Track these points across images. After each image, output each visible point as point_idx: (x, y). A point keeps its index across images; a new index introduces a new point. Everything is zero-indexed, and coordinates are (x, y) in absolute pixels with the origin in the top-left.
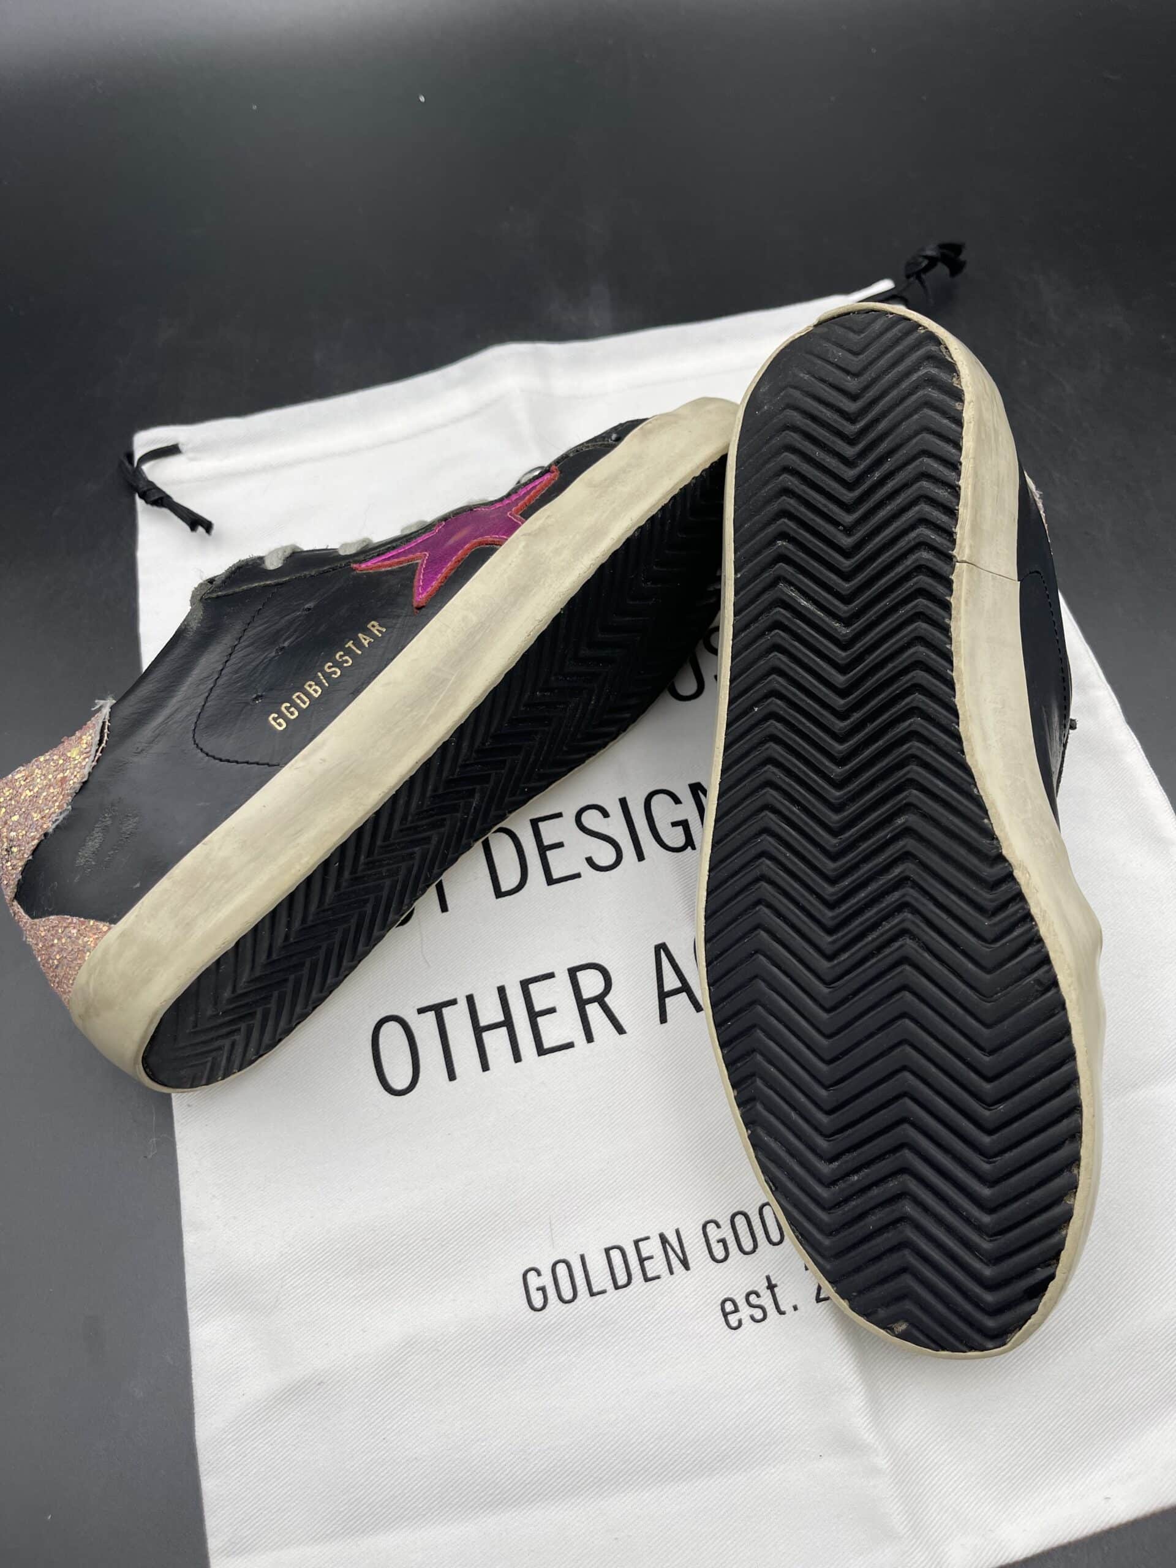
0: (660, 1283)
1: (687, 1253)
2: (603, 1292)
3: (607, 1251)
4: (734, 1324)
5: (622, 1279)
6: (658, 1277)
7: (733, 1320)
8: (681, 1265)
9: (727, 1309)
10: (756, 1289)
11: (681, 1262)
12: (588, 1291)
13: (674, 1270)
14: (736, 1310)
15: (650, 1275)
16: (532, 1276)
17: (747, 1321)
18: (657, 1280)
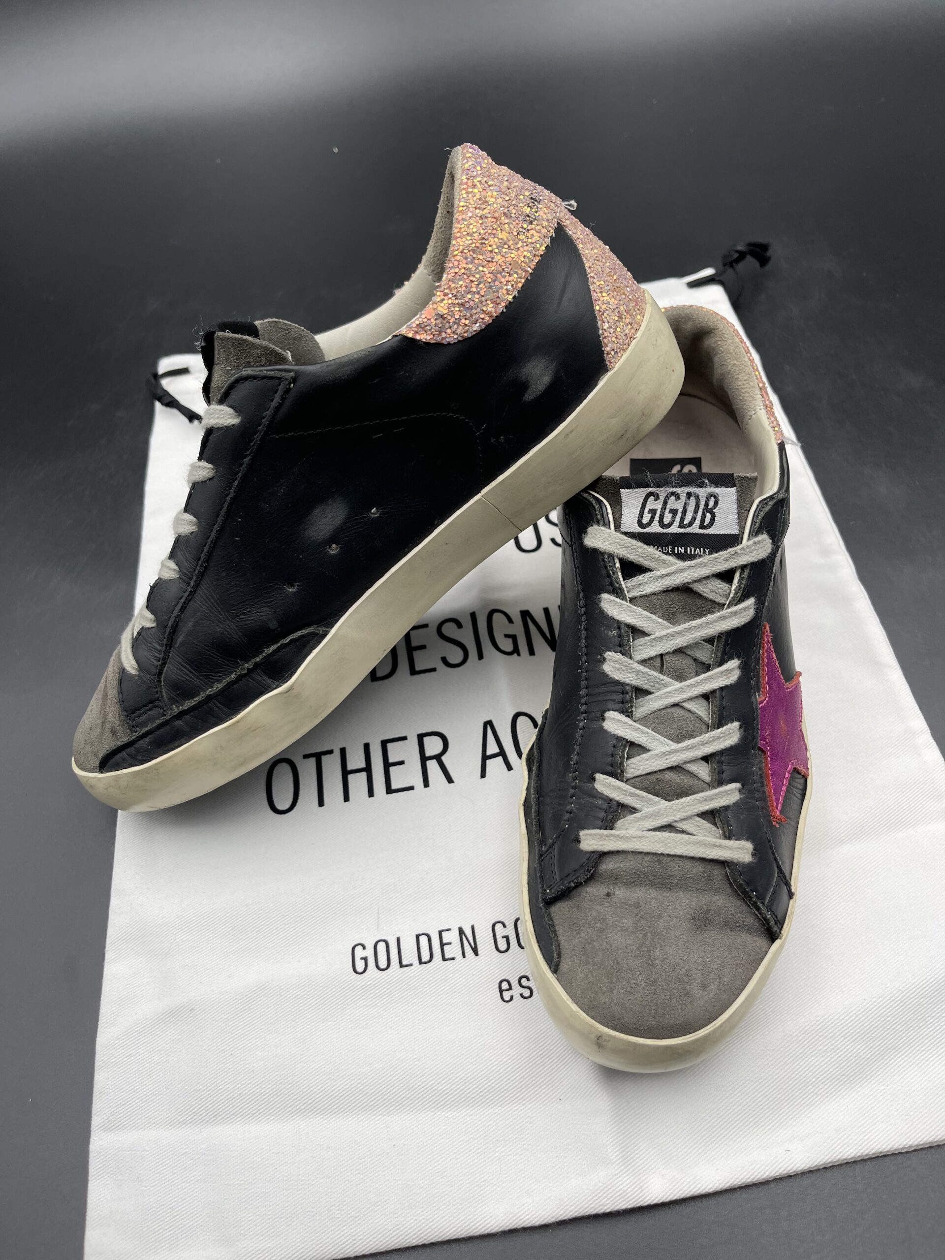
0: (454, 963)
1: (478, 943)
2: (410, 965)
3: (418, 936)
4: (507, 998)
5: (425, 957)
6: (453, 959)
7: (507, 996)
8: (472, 951)
9: (503, 987)
10: (527, 974)
11: (472, 949)
12: (398, 964)
13: (466, 955)
14: (510, 988)
15: (447, 956)
16: (359, 949)
17: (517, 997)
18: (452, 961)
